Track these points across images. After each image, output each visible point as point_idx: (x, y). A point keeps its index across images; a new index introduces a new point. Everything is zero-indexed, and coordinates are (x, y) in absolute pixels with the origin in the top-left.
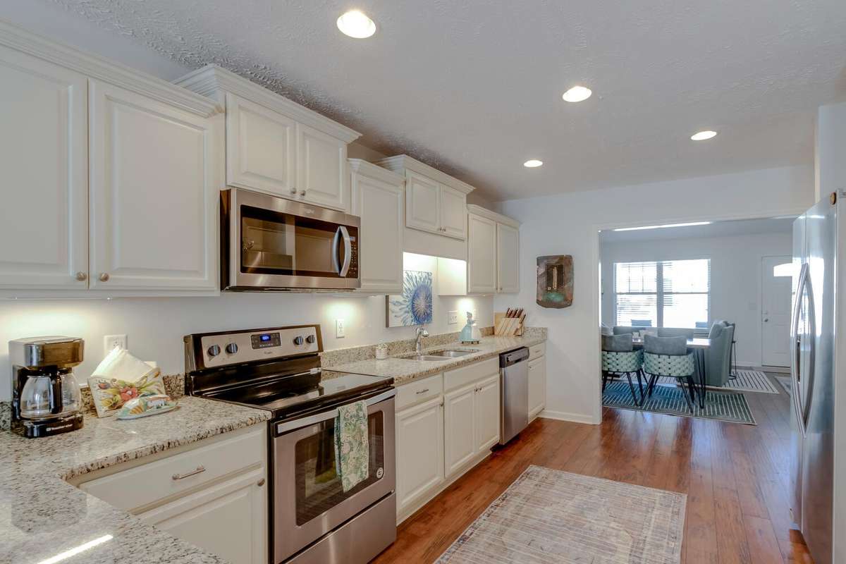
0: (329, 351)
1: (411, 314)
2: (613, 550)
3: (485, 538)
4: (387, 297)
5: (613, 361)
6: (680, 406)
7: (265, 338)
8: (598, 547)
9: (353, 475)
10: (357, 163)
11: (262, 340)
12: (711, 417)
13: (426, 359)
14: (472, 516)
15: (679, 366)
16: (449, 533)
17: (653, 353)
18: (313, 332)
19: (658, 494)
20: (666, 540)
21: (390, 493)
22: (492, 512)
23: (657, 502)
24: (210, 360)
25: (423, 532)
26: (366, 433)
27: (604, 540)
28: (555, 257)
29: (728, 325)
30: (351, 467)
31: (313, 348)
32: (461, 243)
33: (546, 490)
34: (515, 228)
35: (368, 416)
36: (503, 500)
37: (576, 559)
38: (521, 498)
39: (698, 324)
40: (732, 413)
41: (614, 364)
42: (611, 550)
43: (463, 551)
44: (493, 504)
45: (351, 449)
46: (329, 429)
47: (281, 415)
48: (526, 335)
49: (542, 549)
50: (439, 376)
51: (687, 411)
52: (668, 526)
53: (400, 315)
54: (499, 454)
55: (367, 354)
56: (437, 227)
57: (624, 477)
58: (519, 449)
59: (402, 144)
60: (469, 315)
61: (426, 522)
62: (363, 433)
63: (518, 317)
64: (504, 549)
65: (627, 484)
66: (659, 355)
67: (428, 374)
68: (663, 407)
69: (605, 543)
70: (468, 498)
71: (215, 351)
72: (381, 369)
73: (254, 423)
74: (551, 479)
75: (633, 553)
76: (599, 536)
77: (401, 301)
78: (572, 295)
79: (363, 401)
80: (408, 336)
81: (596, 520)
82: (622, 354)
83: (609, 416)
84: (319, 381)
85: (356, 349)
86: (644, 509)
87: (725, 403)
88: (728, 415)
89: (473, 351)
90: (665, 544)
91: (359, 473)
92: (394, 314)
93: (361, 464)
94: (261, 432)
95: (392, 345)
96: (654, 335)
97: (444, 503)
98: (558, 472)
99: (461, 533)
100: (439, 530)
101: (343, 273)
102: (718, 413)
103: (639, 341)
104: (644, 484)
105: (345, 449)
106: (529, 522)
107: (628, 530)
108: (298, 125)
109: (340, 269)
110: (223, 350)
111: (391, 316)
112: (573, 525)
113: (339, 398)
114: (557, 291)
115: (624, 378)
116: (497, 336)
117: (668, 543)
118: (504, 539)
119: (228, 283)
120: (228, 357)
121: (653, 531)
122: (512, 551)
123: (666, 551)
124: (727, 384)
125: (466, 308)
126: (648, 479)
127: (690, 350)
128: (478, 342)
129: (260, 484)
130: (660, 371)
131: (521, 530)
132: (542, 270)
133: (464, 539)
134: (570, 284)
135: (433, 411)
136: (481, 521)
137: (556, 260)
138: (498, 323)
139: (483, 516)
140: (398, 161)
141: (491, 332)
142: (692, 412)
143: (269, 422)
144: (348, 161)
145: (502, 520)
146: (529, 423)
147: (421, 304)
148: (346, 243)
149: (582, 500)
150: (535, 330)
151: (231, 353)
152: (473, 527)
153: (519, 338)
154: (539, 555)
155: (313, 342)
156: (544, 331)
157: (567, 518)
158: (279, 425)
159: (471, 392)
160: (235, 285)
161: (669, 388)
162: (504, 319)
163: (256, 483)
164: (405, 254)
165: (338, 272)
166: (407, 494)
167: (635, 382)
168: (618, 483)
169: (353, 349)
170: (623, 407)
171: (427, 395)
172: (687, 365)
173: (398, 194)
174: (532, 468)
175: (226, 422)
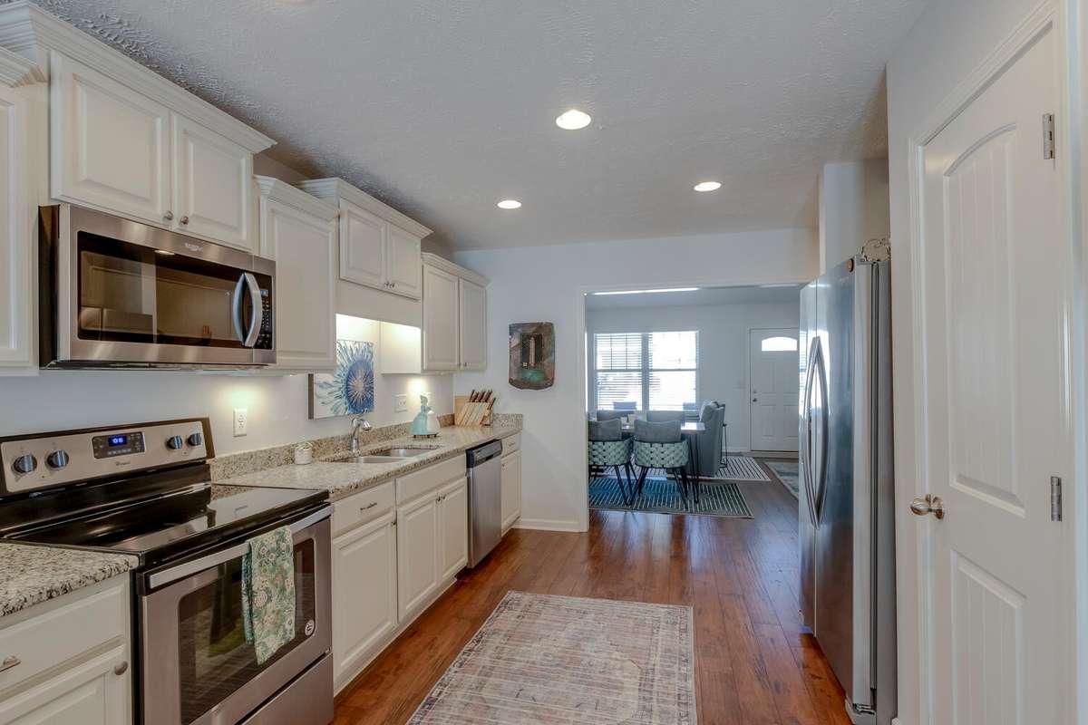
0: (224, 455)
1: (344, 399)
2: (619, 688)
3: (459, 696)
4: (311, 377)
5: (599, 453)
6: (673, 503)
7: (115, 441)
8: (601, 685)
9: (272, 636)
10: (268, 183)
11: (111, 444)
12: (707, 511)
13: (367, 461)
14: (439, 670)
15: (672, 455)
16: (409, 699)
17: (644, 442)
18: (198, 429)
19: (661, 610)
20: (677, 665)
21: (324, 655)
22: (465, 659)
23: (662, 620)
24: (17, 480)
25: (373, 702)
26: (291, 573)
27: (607, 676)
28: (532, 325)
29: (718, 406)
30: (268, 626)
31: (199, 452)
32: (414, 303)
33: (531, 621)
34: (482, 287)
35: (294, 546)
36: (478, 641)
37: (577, 706)
38: (501, 636)
39: (685, 406)
40: (728, 506)
41: (600, 456)
42: (616, 688)
43: (431, 720)
44: (465, 649)
45: (269, 599)
46: (233, 574)
47: (155, 560)
48: (496, 424)
49: (534, 699)
50: (391, 483)
51: (682, 506)
52: (677, 648)
53: (330, 401)
54: (466, 581)
55: (282, 457)
56: (383, 281)
57: (621, 594)
58: (492, 572)
59: (334, 163)
60: (424, 399)
61: (374, 688)
62: (286, 574)
63: (486, 401)
64: (486, 707)
65: (626, 603)
66: (651, 443)
67: (377, 481)
68: (655, 505)
69: (609, 680)
70: (431, 645)
71: (26, 465)
72: (306, 477)
73: (108, 576)
74: (536, 607)
75: (642, 688)
76: (600, 672)
77: (330, 382)
78: (553, 373)
79: (286, 527)
80: (340, 430)
81: (595, 652)
82: (609, 443)
83: (595, 521)
84: (209, 503)
85: (265, 451)
86: (649, 630)
87: (720, 496)
88: (724, 508)
89: (430, 448)
90: (676, 671)
91: (281, 633)
92: (321, 400)
93: (284, 619)
94: (119, 591)
95: (318, 443)
96: (643, 418)
97: (398, 656)
98: (544, 597)
99: (427, 693)
100: (393, 696)
101: (250, 341)
102: (714, 508)
103: (628, 427)
104: (645, 600)
105: (260, 600)
106: (515, 666)
107: (634, 659)
108: (175, 118)
109: (245, 336)
110: (41, 463)
111: (317, 402)
112: (569, 663)
113: (247, 526)
114: (534, 367)
115: (611, 473)
116: (459, 426)
117: (679, 669)
118: (484, 693)
119: (54, 356)
120: (51, 475)
121: (661, 656)
122: (497, 709)
123: (679, 679)
124: (719, 474)
125: (417, 390)
126: (647, 594)
127: (683, 436)
128: (435, 436)
129: (119, 672)
130: (652, 462)
131: (505, 679)
132: (516, 341)
133: (431, 702)
134: (551, 358)
135: (382, 533)
136: (451, 673)
137: (534, 329)
138: (459, 409)
139: (453, 668)
140: (329, 185)
141: (450, 421)
142: (687, 508)
143: (134, 573)
144: (254, 178)
145: (479, 670)
146: (503, 535)
147: (359, 385)
148: (254, 298)
149: (576, 629)
150: (507, 417)
151: (58, 466)
152: (440, 684)
153: (488, 429)
154: (532, 708)
155: (199, 444)
156: (519, 419)
157: (560, 654)
158: (152, 577)
159: (430, 502)
160: (69, 359)
161: (659, 482)
162: (467, 404)
163: (113, 669)
164: (338, 316)
165: (241, 340)
166: (348, 653)
167: (624, 477)
168: (616, 602)
169: (261, 451)
170: (611, 508)
171: (376, 510)
172: (681, 454)
173: (328, 232)
174: (511, 595)
175: (58, 581)
